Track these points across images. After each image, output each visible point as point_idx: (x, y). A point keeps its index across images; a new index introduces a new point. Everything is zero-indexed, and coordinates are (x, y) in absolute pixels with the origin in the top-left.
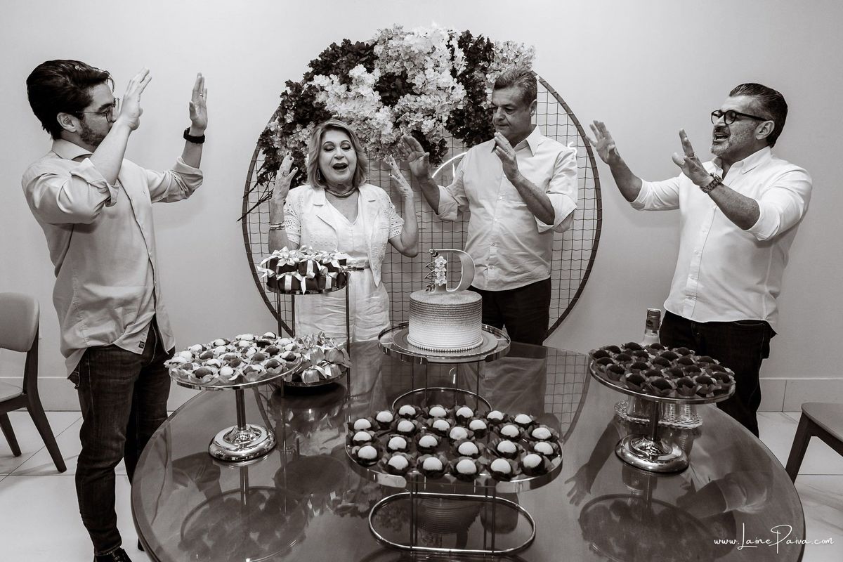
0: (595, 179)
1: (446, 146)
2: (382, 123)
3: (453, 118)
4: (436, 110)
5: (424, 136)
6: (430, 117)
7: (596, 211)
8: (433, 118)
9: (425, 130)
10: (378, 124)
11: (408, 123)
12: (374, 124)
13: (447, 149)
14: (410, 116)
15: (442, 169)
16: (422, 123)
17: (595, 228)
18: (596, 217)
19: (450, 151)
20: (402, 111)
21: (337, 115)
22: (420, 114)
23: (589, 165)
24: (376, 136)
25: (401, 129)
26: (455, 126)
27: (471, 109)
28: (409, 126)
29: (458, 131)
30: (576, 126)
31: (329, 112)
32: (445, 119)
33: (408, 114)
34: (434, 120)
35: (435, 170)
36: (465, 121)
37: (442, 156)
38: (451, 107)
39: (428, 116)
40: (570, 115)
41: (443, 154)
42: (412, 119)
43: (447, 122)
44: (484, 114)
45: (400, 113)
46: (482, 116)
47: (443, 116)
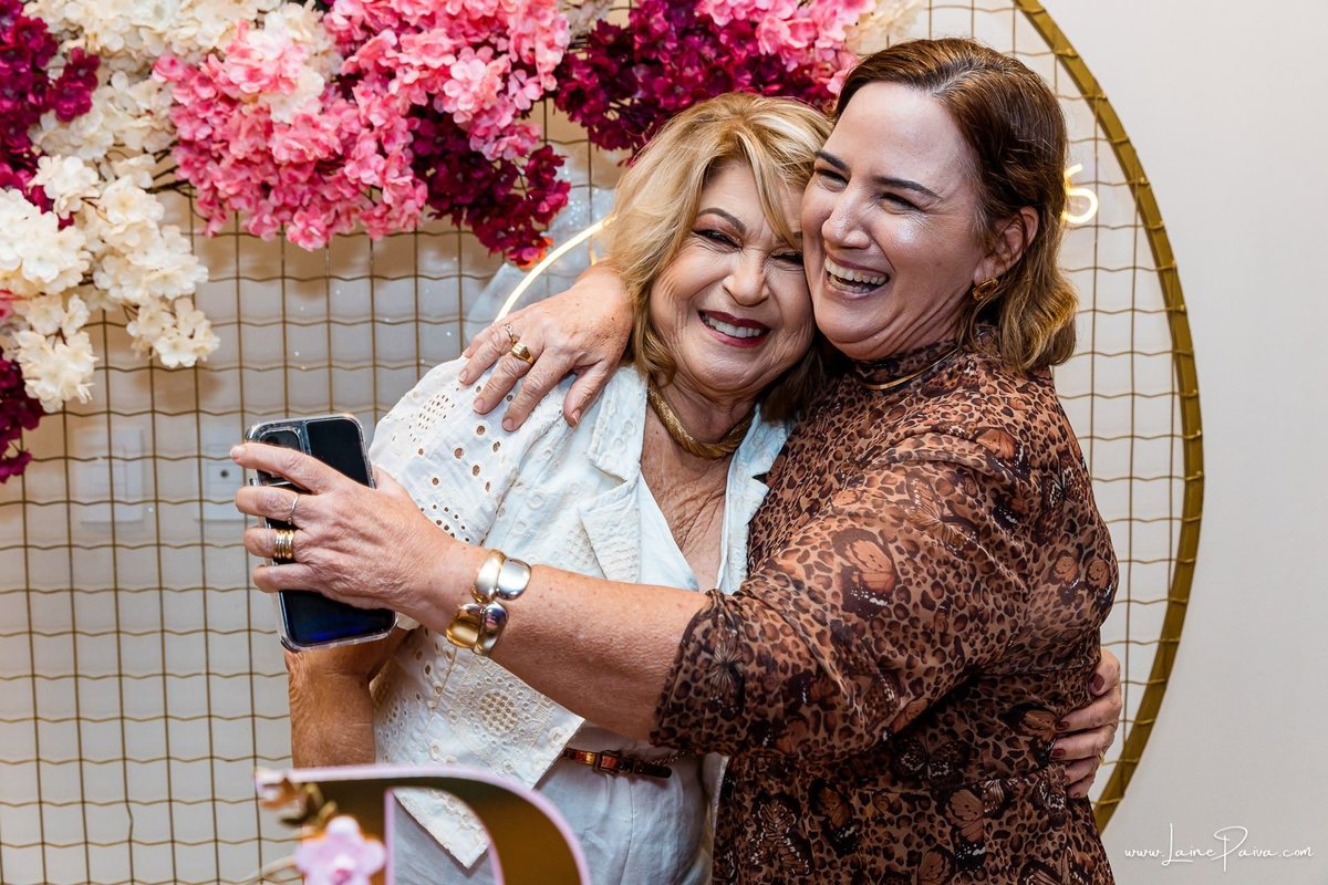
0: (1171, 314)
1: (564, 173)
2: (269, 70)
3: (586, 63)
4: (512, 22)
5: (462, 134)
6: (486, 52)
7: (1179, 444)
8: (497, 55)
9: (459, 104)
10: (253, 74)
11: (388, 75)
12: (237, 75)
13: (564, 187)
14: (398, 48)
15: (547, 274)
16: (445, 72)
17: (1178, 512)
18: (1179, 470)
19: (576, 202)
20: (364, 27)
21: (80, 43)
22: (438, 36)
23: (1145, 258)
24: (252, 130)
25: (362, 101)
26: (594, 92)
27: (658, 22)
28: (394, 86)
29: (612, 116)
30: (1090, 101)
31: (39, 25)
32: (549, 59)
33: (388, 36)
34: (502, 63)
35: (518, 280)
36: (640, 73)
37: (545, 219)
38: (582, 16)
39: (476, 47)
40: (1062, 58)
41: (544, 207)
42: (404, 58)
43: (560, 72)
44: (716, 44)
45: (359, 35)
46: (708, 52)
47: (540, 47)
